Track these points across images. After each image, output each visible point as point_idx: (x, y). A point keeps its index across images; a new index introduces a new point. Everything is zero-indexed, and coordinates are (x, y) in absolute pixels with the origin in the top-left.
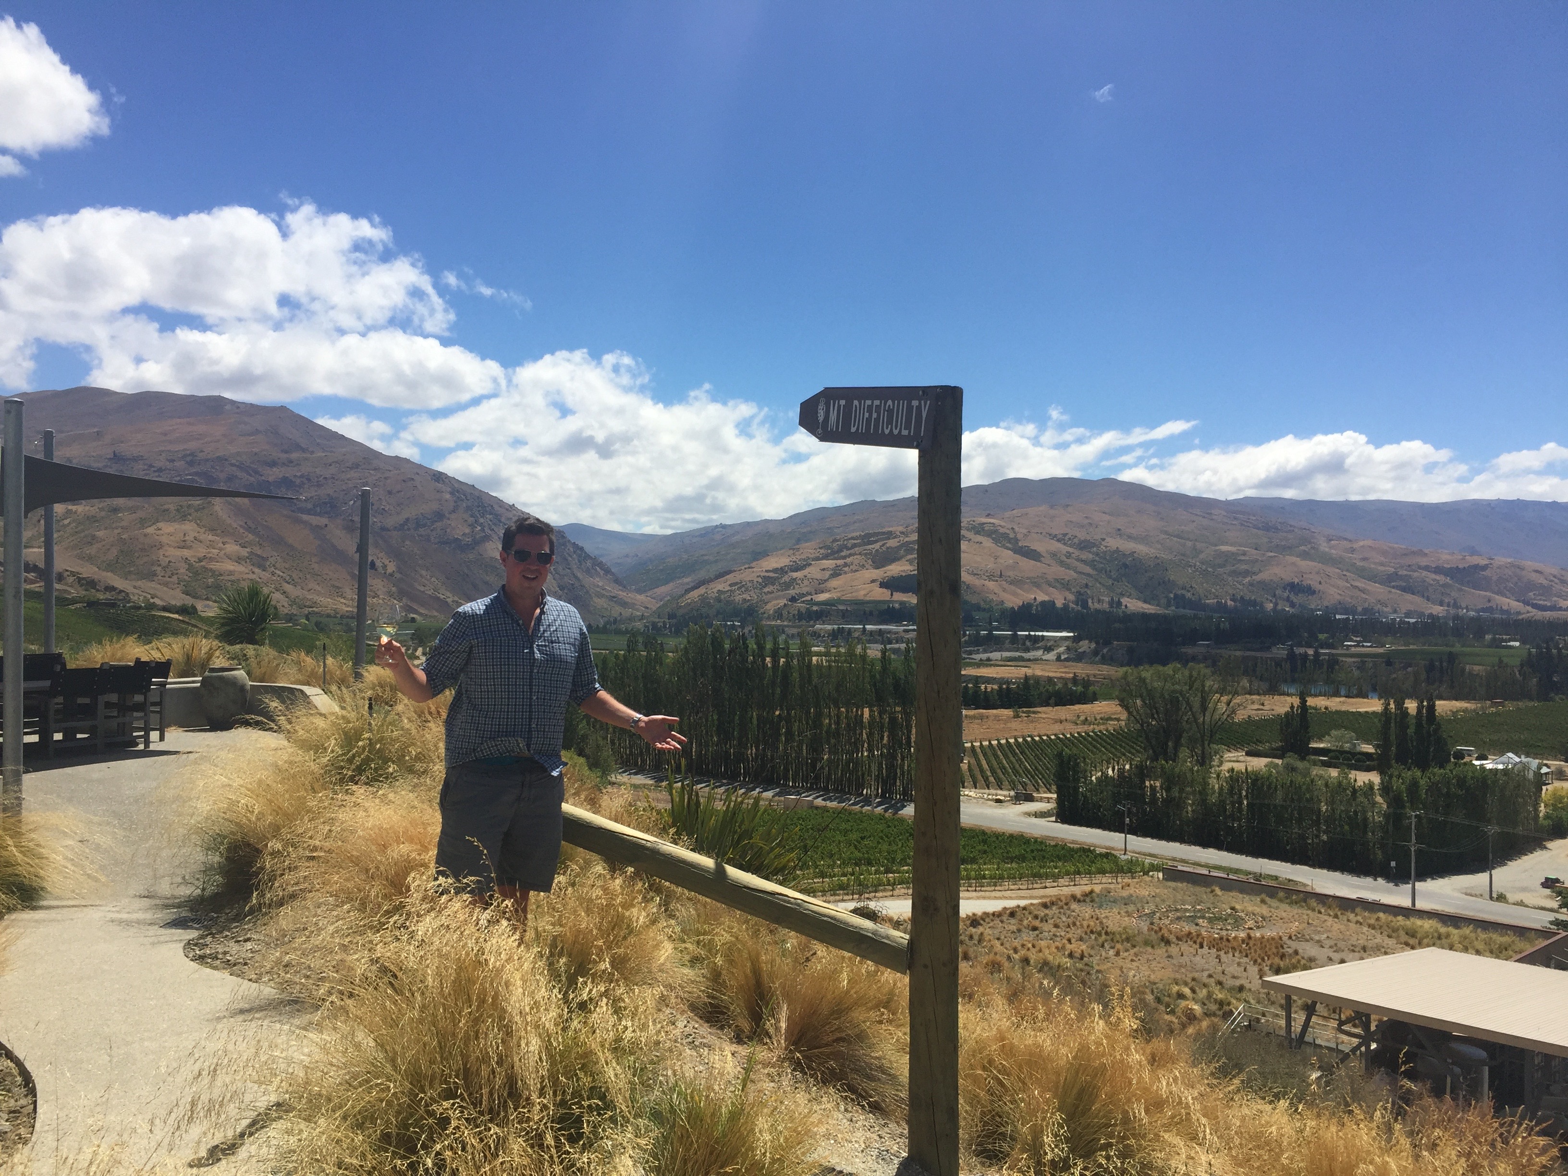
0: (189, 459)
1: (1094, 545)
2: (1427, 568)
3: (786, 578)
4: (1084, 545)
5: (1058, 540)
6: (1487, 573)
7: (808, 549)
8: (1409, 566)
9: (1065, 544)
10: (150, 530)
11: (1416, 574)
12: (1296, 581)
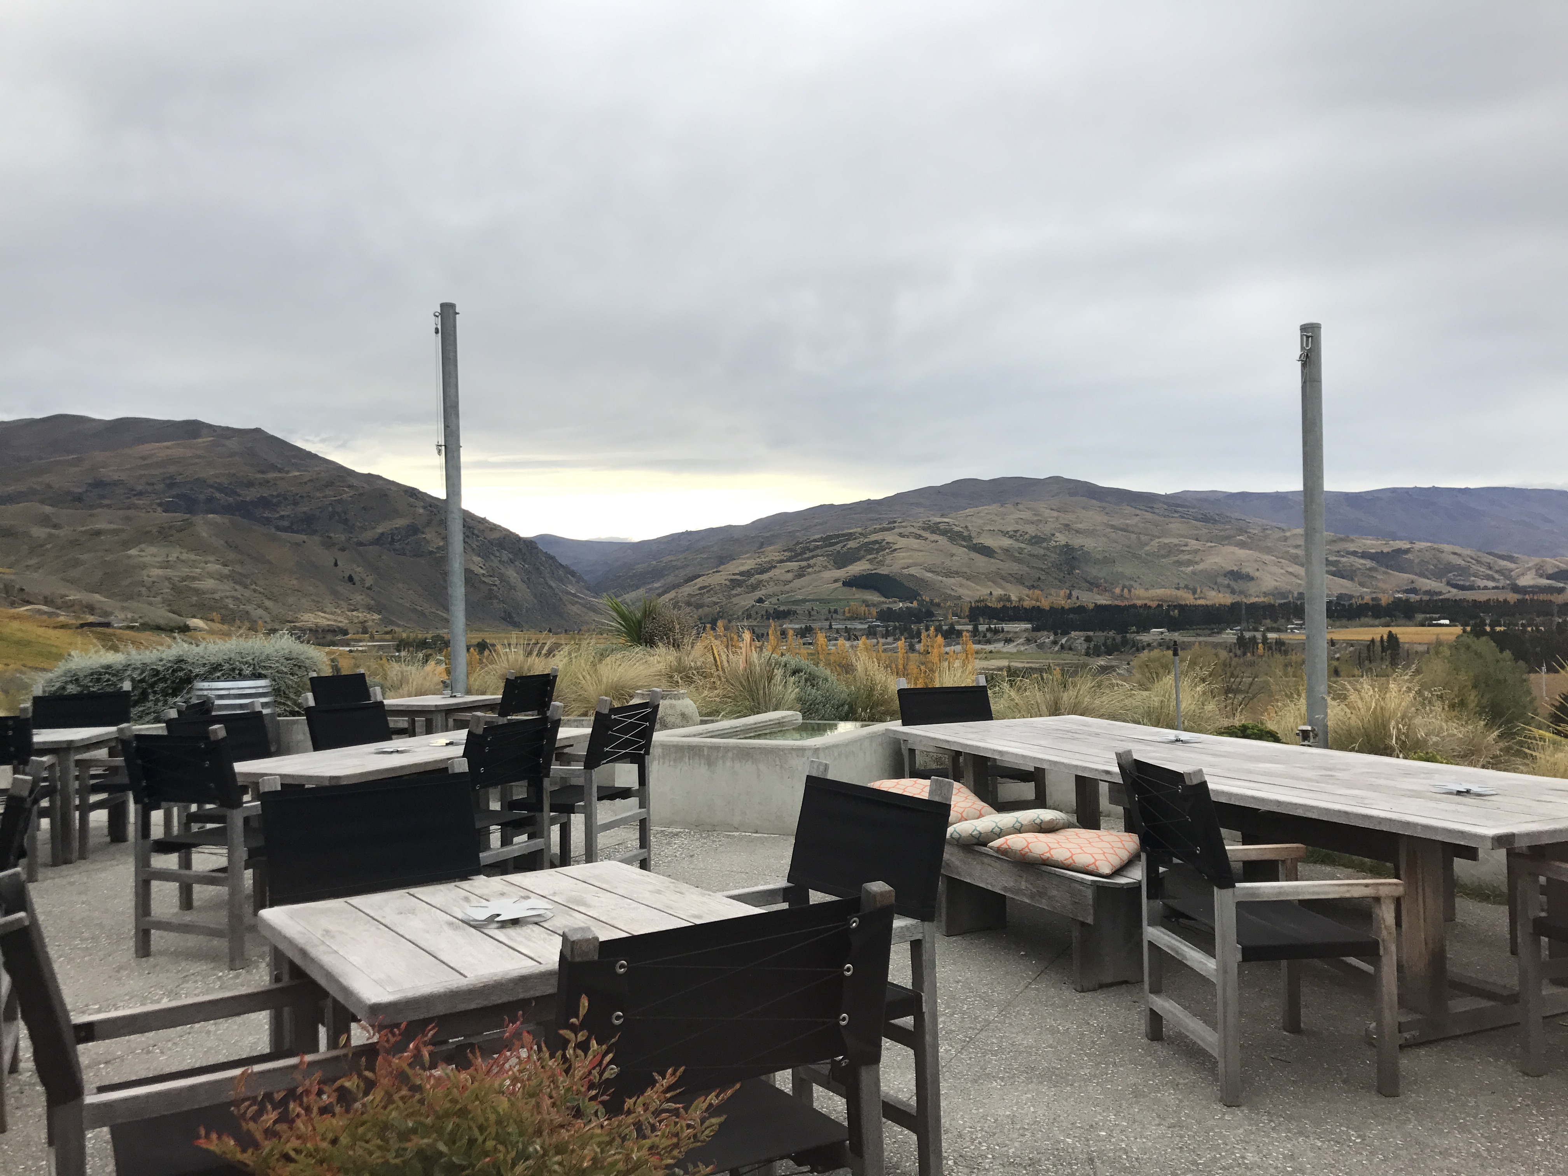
0: (168, 482)
1: (1044, 540)
2: (1354, 553)
3: (753, 580)
4: (1036, 540)
5: (1011, 537)
6: (1409, 556)
7: (772, 553)
8: (1338, 552)
9: (1017, 540)
10: (133, 552)
11: (1344, 560)
12: (1235, 569)
